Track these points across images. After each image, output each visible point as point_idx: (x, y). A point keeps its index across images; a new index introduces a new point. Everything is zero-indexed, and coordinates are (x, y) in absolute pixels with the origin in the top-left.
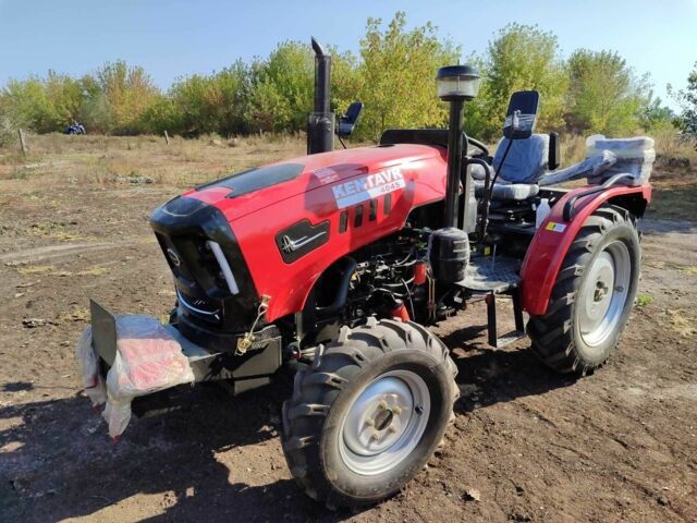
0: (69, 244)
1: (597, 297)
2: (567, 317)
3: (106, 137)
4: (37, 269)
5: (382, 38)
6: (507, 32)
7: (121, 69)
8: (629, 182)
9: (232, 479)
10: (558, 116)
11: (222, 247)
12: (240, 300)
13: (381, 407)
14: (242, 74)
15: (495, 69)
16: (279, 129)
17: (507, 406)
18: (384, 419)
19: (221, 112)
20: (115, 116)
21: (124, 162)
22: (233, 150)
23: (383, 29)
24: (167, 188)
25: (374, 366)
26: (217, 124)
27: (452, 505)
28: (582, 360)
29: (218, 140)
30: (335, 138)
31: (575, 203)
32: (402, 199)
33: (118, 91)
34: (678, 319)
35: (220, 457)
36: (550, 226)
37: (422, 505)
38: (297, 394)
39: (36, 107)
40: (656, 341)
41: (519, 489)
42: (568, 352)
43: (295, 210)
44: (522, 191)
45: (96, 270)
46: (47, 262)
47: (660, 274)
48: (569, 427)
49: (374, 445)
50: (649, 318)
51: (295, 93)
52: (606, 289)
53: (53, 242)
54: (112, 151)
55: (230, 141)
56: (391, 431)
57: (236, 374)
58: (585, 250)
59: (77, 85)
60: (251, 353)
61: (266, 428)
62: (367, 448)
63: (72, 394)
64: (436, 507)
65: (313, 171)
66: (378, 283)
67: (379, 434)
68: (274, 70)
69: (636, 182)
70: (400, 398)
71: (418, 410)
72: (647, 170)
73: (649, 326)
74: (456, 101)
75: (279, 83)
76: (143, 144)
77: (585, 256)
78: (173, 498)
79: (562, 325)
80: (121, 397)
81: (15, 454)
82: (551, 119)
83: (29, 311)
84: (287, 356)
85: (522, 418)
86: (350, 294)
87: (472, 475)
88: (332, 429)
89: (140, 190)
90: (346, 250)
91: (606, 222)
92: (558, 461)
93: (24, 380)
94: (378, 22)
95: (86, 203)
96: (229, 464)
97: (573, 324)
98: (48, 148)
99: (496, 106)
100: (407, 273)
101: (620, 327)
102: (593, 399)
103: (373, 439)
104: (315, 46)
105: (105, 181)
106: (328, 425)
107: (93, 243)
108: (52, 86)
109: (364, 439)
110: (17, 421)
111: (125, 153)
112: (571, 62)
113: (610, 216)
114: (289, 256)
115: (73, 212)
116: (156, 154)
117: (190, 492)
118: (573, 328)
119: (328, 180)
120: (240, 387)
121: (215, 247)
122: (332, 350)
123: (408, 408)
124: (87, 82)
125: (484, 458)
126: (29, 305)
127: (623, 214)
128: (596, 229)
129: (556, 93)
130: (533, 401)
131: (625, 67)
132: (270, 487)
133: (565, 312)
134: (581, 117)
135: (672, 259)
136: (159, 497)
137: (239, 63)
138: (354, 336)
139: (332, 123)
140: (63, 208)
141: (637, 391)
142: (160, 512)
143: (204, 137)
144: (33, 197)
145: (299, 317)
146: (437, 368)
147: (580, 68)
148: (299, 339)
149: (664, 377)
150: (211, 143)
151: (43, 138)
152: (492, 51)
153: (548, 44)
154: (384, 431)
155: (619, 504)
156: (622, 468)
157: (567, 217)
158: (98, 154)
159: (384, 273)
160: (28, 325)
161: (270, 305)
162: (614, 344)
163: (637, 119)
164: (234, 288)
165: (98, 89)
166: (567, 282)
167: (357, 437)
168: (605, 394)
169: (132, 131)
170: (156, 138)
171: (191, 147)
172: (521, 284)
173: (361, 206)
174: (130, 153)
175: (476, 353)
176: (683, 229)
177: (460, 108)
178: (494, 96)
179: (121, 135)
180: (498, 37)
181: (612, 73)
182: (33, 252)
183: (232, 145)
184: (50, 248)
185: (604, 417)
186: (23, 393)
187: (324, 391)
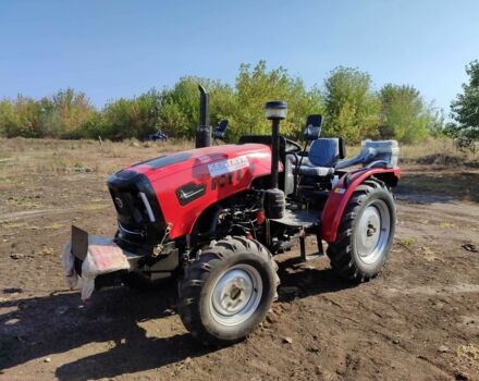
0: (35, 210)
1: (369, 234)
2: (349, 244)
3: (55, 141)
4: (15, 225)
5: (251, 77)
6: (336, 71)
7: (70, 93)
8: (384, 166)
9: (148, 335)
10: (375, 128)
11: (147, 196)
12: (156, 225)
13: (234, 286)
14: (155, 98)
15: (330, 96)
16: (180, 135)
17: (314, 298)
18: (236, 293)
19: (140, 123)
20: (63, 126)
21: (71, 158)
22: (147, 150)
23: (251, 71)
24: (100, 175)
25: (229, 260)
26: (136, 132)
27: (276, 345)
28: (360, 270)
29: (136, 143)
30: (211, 140)
31: (351, 177)
32: (248, 172)
33: (66, 108)
34: (428, 251)
35: (140, 324)
36: (337, 191)
37: (258, 346)
38: (187, 275)
39: (6, 119)
40: (411, 264)
41: (315, 337)
42: (350, 265)
43: (187, 178)
44: (323, 171)
45: (56, 226)
46: (22, 221)
47: (423, 227)
48: (350, 308)
49: (230, 309)
50: (410, 251)
51: (192, 111)
52: (375, 230)
53: (25, 209)
54: (61, 150)
55: (145, 143)
56: (240, 301)
57: (152, 269)
58: (357, 204)
59: (37, 105)
60: (161, 257)
61: (168, 310)
62: (226, 310)
63: (48, 294)
64: (266, 346)
65: (197, 156)
66: (236, 222)
67: (234, 302)
68: (177, 96)
69: (389, 166)
70: (245, 281)
71: (256, 290)
72: (395, 159)
73: (409, 256)
74: (276, 120)
75: (180, 104)
76: (83, 146)
77: (357, 207)
78: (113, 344)
79: (345, 248)
80: (90, 275)
81: (16, 325)
82: (370, 129)
83: (14, 250)
84: (182, 261)
85: (322, 303)
86: (218, 226)
87: (289, 331)
88: (205, 294)
89: (83, 176)
90: (215, 200)
91: (370, 189)
92: (340, 324)
93: (16, 287)
94: (248, 66)
95: (45, 184)
96: (146, 328)
97: (352, 248)
98: (14, 147)
99: (331, 121)
100: (253, 216)
101: (386, 254)
102: (366, 294)
103: (229, 305)
104: (201, 89)
105: (58, 170)
106: (203, 292)
107: (51, 209)
108: (19, 105)
109: (224, 304)
110: (15, 309)
111: (70, 151)
112: (383, 92)
113: (372, 185)
114: (184, 202)
115: (36, 190)
116: (92, 152)
117: (123, 341)
118: (352, 250)
119: (206, 161)
120: (154, 277)
121: (143, 195)
122: (206, 251)
123: (250, 288)
124: (45, 101)
125: (297, 324)
126: (13, 246)
127: (381, 184)
128: (363, 192)
129: (372, 112)
130: (330, 295)
131: (419, 96)
132: (170, 339)
133: (347, 241)
134: (390, 129)
135: (434, 218)
136: (105, 344)
137: (154, 91)
138: (219, 244)
139: (210, 130)
140: (30, 187)
141: (394, 290)
142: (106, 350)
143: (127, 141)
144: (8, 181)
145: (188, 237)
146: (265, 264)
147: (389, 96)
148: (189, 252)
149: (412, 283)
150: (132, 145)
151: (11, 141)
152: (327, 85)
153: (365, 79)
154: (236, 301)
155: (370, 343)
156: (375, 327)
157: (346, 185)
158: (51, 152)
159: (239, 215)
160: (14, 258)
161: (172, 229)
162: (383, 264)
163: (428, 130)
164: (152, 219)
165: (52, 107)
166: (347, 223)
167: (220, 304)
168: (374, 291)
169: (75, 136)
170: (92, 141)
171: (117, 148)
172: (321, 224)
173: (223, 176)
174: (74, 151)
175: (299, 270)
176: (444, 201)
177: (278, 123)
178: (330, 114)
179: (67, 139)
180: (330, 76)
181: (411, 100)
182: (11, 215)
183: (146, 146)
184: (23, 213)
185: (372, 303)
186: (16, 294)
187: (201, 272)
